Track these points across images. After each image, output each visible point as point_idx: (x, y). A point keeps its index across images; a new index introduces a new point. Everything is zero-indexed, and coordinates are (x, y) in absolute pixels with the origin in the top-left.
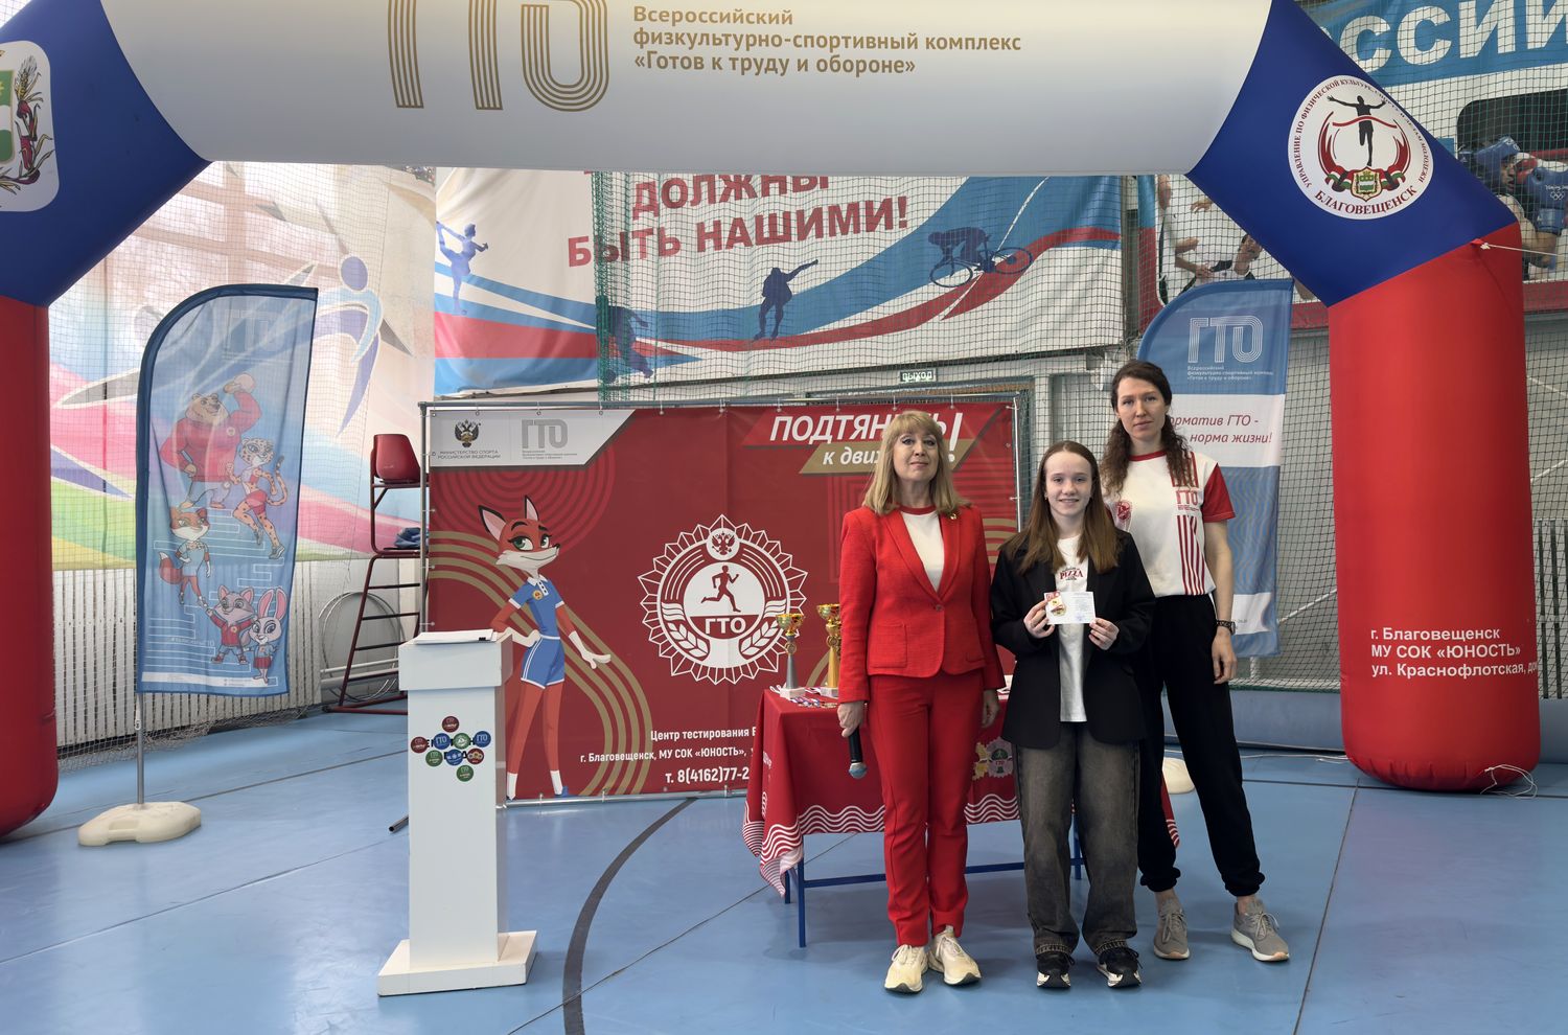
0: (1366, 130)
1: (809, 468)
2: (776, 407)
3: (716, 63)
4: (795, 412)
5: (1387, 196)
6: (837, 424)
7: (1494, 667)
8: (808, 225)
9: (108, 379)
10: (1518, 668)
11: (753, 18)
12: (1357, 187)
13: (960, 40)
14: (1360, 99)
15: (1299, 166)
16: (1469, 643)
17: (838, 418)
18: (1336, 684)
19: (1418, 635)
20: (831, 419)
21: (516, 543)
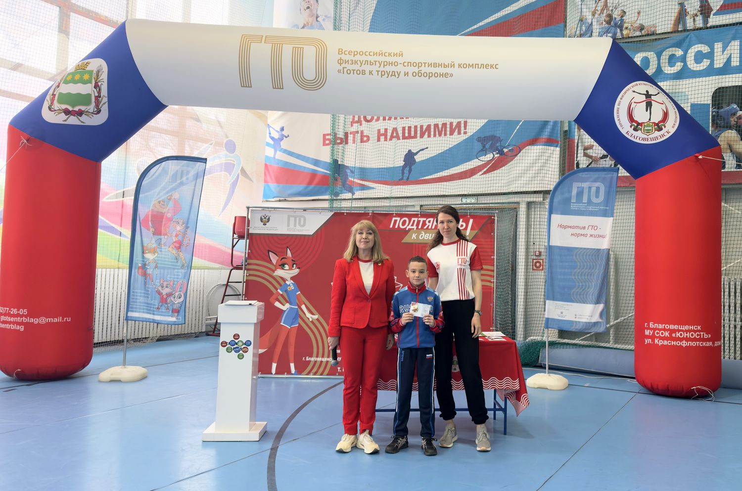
0: (649, 105)
1: (405, 240)
2: (393, 214)
3: (371, 73)
4: (401, 216)
5: (657, 134)
6: (419, 222)
7: (698, 343)
8: (425, 131)
9: (125, 190)
10: (709, 344)
11: (387, 54)
12: (644, 130)
13: (473, 64)
14: (647, 91)
15: (619, 120)
16: (687, 331)
17: (419, 219)
18: (632, 347)
19: (664, 326)
20: (416, 219)
21: (282, 266)
